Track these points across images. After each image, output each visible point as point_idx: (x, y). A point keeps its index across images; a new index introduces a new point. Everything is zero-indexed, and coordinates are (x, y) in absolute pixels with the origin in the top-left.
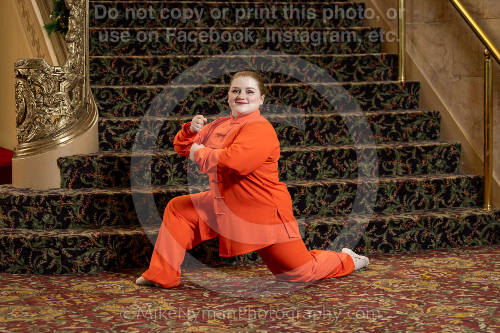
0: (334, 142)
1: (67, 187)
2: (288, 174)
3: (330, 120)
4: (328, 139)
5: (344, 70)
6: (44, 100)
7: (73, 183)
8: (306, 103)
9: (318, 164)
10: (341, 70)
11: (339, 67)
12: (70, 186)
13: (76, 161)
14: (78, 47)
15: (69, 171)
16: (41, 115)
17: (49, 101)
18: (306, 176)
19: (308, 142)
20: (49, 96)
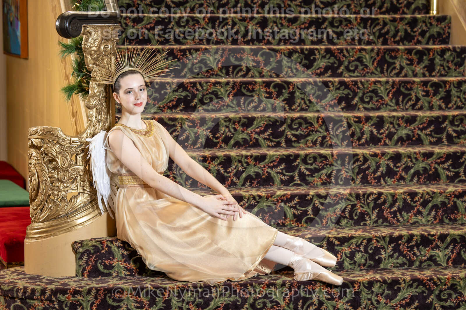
0: (408, 222)
1: (83, 275)
2: (345, 262)
3: (403, 196)
4: (401, 219)
5: (431, 131)
6: (58, 174)
7: (89, 271)
8: (379, 174)
9: (382, 252)
10: (428, 131)
11: (425, 128)
12: (86, 275)
13: (93, 246)
14: (99, 114)
15: (85, 257)
16: (56, 192)
17: (65, 176)
18: (367, 265)
19: (376, 222)
20: (65, 170)
